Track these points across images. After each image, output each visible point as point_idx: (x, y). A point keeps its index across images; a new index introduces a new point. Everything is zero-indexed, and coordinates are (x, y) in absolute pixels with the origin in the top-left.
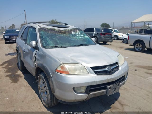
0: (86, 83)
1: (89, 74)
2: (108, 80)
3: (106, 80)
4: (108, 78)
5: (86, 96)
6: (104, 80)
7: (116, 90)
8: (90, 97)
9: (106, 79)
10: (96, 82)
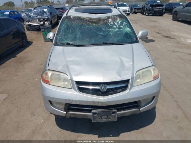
0: (62, 99)
1: (71, 89)
2: (94, 102)
3: (90, 102)
4: (94, 101)
5: (64, 113)
6: (87, 101)
7: (109, 119)
8: (68, 116)
9: (91, 100)
10: (76, 101)
